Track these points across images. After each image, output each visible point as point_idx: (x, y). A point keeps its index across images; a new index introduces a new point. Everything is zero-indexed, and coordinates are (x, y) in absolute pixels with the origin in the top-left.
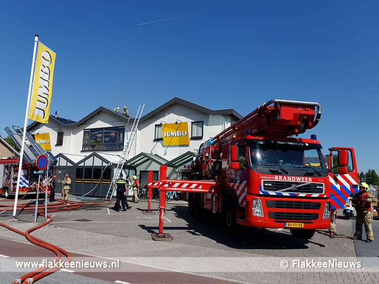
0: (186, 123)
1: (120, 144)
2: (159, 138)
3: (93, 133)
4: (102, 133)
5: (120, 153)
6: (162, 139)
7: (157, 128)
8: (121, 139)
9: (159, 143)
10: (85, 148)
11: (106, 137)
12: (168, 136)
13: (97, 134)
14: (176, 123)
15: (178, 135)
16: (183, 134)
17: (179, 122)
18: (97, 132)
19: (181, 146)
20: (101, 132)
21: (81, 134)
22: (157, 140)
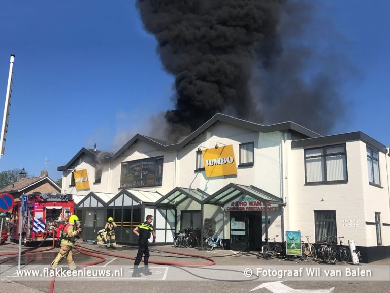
0: (231, 147)
1: (159, 178)
2: (202, 167)
3: (131, 167)
4: (140, 166)
5: (159, 189)
6: (203, 169)
7: (199, 156)
8: (160, 171)
9: (200, 175)
10: (123, 185)
11: (144, 170)
12: (210, 164)
13: (135, 167)
14: (216, 147)
15: (222, 163)
16: (228, 161)
17: (220, 146)
18: (134, 165)
19: (226, 177)
20: (139, 164)
21: (119, 167)
22: (199, 170)
